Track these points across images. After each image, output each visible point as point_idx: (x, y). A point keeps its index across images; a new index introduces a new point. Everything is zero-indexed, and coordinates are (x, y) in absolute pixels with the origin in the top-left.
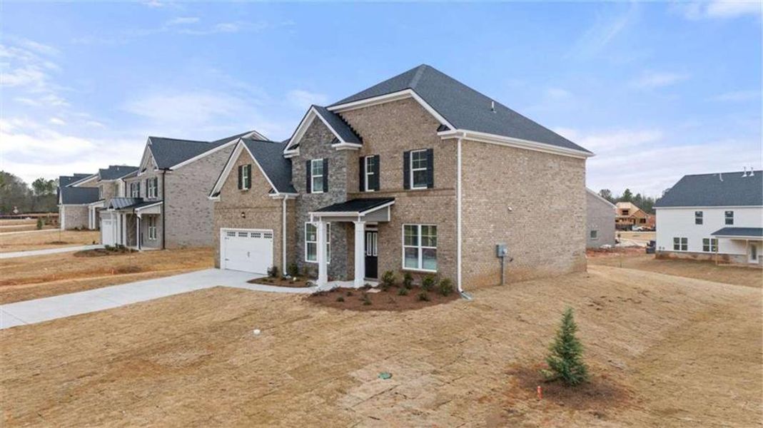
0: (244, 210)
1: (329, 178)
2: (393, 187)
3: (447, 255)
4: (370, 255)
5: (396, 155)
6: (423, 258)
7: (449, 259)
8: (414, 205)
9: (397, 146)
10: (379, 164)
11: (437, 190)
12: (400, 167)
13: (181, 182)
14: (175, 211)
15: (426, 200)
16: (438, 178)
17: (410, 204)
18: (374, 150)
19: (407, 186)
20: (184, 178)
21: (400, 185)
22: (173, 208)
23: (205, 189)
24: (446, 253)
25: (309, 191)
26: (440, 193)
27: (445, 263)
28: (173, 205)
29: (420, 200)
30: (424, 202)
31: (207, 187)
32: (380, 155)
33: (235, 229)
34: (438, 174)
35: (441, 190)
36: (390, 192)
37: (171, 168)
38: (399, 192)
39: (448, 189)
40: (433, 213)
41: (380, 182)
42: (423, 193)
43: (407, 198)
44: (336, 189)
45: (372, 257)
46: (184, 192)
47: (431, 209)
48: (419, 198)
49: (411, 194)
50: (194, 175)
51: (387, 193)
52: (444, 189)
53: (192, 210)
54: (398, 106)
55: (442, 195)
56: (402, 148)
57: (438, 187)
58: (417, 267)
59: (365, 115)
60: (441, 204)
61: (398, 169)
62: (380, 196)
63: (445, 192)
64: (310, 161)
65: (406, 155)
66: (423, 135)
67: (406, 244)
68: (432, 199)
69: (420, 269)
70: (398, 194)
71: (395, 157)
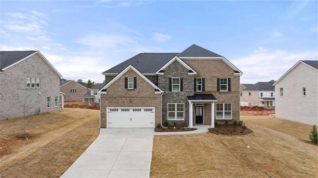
0: (131, 99)
1: (184, 86)
2: (212, 90)
3: (236, 113)
4: (198, 115)
5: (213, 79)
6: (225, 115)
7: (237, 115)
8: (222, 97)
9: (214, 76)
10: (204, 81)
11: (233, 92)
12: (215, 83)
13: (6, 79)
14: (3, 97)
15: (227, 95)
16: (233, 88)
17: (220, 96)
18: (202, 76)
19: (218, 90)
20: (7, 76)
21: (216, 89)
22: (2, 95)
23: (17, 83)
24: (236, 112)
25: (170, 90)
26: (233, 93)
27: (236, 116)
28: (2, 93)
29: (225, 95)
30: (227, 96)
31: (18, 82)
32: (205, 78)
33: (118, 108)
34: (232, 87)
35: (234, 92)
36: (211, 92)
37: (3, 70)
38: (215, 92)
39: (237, 92)
40: (230, 100)
41: (205, 88)
42: (226, 93)
43: (219, 94)
44: (188, 90)
45: (199, 116)
46: (7, 84)
47: (230, 98)
48: (224, 94)
49: (221, 93)
50: (12, 75)
51: (209, 92)
52: (236, 92)
53: (10, 96)
54: (214, 62)
55: (234, 94)
56: (217, 77)
57: (232, 91)
58: (223, 118)
59: (197, 62)
60: (234, 97)
61: (214, 84)
62: (205, 93)
63: (236, 93)
64: (171, 78)
65: (218, 79)
66: (226, 73)
67: (217, 110)
68: (230, 95)
69: (224, 118)
70: (215, 93)
71: (213, 80)
